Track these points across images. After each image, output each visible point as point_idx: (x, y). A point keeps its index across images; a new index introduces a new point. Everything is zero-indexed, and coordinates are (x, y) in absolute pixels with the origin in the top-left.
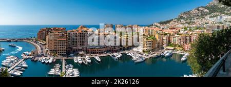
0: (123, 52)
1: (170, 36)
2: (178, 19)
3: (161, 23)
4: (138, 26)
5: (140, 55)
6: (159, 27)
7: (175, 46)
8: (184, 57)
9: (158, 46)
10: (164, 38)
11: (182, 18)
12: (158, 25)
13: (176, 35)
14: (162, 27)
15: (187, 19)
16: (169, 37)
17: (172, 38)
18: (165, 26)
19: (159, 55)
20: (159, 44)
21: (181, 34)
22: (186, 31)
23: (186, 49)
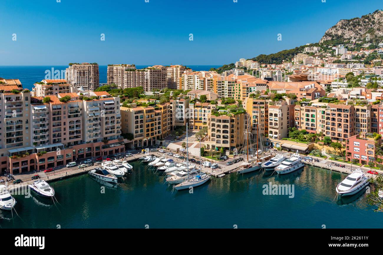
0: (136, 156)
1: (293, 105)
2: (325, 47)
3: (262, 60)
4: (184, 68)
5: (192, 166)
6: (256, 73)
7: (314, 139)
8: (346, 181)
9: (253, 137)
10: (271, 110)
11: (338, 40)
12: (253, 65)
13: (316, 103)
14: (265, 73)
15: (359, 47)
16: (291, 109)
17: (301, 113)
18: (277, 69)
19: (255, 165)
20: (254, 128)
21: (335, 100)
22: (356, 91)
23: (357, 156)
